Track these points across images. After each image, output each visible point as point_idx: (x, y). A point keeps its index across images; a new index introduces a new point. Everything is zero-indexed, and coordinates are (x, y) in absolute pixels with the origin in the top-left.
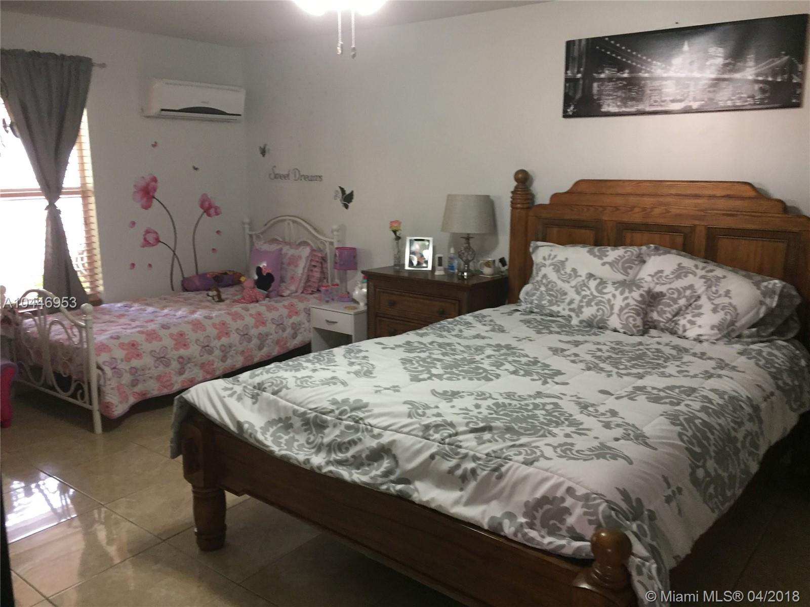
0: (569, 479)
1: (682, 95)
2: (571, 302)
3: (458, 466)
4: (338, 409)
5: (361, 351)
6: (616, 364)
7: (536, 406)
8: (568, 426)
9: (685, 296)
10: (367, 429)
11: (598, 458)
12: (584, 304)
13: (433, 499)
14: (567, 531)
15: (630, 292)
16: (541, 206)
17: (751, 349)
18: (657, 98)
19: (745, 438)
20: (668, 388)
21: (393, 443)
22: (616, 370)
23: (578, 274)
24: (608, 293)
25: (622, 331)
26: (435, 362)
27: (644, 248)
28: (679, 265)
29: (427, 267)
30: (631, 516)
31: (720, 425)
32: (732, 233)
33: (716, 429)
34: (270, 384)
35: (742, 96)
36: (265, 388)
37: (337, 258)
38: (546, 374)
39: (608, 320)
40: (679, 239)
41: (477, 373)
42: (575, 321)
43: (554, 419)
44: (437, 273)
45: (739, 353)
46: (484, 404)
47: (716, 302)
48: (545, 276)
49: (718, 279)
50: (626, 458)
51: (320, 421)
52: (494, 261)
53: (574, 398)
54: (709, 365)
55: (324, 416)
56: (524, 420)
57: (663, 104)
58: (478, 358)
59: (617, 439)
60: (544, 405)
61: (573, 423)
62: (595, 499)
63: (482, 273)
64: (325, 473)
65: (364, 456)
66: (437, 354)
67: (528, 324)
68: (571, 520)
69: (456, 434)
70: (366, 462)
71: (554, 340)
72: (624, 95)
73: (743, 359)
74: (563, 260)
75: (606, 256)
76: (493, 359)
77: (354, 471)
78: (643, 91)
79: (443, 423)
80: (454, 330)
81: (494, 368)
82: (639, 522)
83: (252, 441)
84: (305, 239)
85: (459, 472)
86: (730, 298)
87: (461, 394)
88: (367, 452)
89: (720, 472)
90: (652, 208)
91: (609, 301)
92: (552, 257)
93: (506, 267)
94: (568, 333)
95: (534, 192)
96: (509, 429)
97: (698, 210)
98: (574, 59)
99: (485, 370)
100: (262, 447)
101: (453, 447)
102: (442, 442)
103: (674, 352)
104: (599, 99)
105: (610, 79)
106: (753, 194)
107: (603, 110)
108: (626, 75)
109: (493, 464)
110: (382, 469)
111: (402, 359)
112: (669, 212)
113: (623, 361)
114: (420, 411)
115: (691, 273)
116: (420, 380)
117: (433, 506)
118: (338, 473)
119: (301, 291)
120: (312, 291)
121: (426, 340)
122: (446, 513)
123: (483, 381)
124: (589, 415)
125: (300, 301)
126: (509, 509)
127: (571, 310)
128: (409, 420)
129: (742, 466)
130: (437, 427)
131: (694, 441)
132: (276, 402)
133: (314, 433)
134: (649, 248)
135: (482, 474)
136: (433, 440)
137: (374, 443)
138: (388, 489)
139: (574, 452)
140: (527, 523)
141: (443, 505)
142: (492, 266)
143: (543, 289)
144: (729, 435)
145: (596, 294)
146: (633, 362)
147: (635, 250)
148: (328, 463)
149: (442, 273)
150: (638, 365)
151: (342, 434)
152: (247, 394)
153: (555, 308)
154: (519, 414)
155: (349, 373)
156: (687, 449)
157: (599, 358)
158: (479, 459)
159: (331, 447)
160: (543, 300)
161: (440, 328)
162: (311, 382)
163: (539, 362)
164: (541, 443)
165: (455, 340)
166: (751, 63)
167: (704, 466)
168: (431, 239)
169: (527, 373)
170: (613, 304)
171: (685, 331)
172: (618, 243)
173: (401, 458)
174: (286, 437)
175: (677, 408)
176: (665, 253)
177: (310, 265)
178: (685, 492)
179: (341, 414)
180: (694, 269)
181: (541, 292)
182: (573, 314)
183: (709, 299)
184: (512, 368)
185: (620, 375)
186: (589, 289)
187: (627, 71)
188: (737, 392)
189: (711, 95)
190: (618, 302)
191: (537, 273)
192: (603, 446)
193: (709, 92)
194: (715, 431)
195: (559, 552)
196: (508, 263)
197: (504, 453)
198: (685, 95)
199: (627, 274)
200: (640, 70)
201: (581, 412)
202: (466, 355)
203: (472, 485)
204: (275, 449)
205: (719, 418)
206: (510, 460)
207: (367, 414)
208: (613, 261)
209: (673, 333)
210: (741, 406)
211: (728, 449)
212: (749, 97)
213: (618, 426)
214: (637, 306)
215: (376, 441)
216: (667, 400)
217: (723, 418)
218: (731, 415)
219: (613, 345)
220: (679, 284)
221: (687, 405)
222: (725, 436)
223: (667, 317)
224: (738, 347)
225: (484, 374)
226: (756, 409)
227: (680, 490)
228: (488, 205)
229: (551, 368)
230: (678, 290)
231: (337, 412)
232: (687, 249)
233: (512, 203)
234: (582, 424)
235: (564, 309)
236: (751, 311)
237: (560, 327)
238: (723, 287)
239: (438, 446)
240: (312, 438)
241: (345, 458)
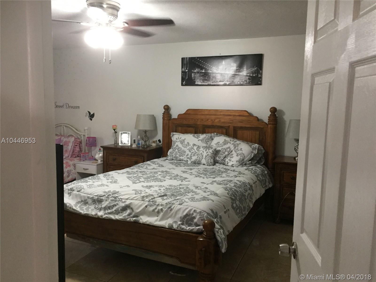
0: (195, 207)
1: (223, 79)
2: (188, 155)
3: (156, 208)
4: (107, 194)
5: (110, 175)
6: (205, 175)
7: (180, 188)
8: (192, 193)
9: (227, 151)
10: (120, 200)
11: (203, 201)
12: (192, 155)
13: (148, 221)
14: (194, 224)
15: (209, 150)
16: (174, 119)
17: (249, 168)
18: (215, 80)
19: (248, 195)
20: (223, 181)
21: (131, 203)
22: (206, 177)
23: (190, 144)
24: (201, 151)
25: (206, 164)
26: (140, 177)
27: (213, 134)
28: (225, 140)
29: (129, 144)
30: (214, 217)
31: (240, 191)
32: (241, 128)
33: (239, 192)
34: (76, 188)
35: (243, 80)
36: (74, 190)
37: (88, 142)
38: (182, 179)
39: (201, 161)
40: (224, 131)
41: (157, 180)
42: (189, 162)
43: (187, 191)
44: (133, 146)
45: (245, 169)
46: (162, 189)
47: (238, 152)
48: (177, 145)
49: (238, 144)
50: (212, 200)
51: (100, 199)
52: (156, 141)
53: (193, 185)
54: (236, 173)
55: (101, 198)
56: (177, 192)
57: (217, 82)
58: (156, 175)
59: (208, 195)
60: (183, 188)
61: (193, 192)
62: (203, 213)
63: (152, 145)
64: (104, 218)
65: (119, 209)
66: (140, 175)
67: (172, 164)
68: (195, 220)
69: (154, 198)
70: (120, 212)
71: (183, 168)
72: (203, 78)
73: (247, 171)
74: (184, 139)
75: (200, 137)
76: (162, 175)
77: (116, 216)
78: (210, 78)
79: (149, 195)
80: (144, 167)
81: (163, 178)
82: (217, 219)
83: (71, 210)
84: (71, 134)
85: (156, 210)
86: (242, 151)
87: (153, 186)
88: (121, 208)
89: (241, 205)
90: (215, 120)
91: (201, 153)
92: (179, 138)
93: (161, 143)
94: (187, 166)
95: (171, 114)
96: (173, 195)
97: (231, 120)
98: (185, 64)
99: (160, 179)
100: (75, 212)
101: (154, 202)
102: (149, 201)
103: (225, 170)
104: (194, 79)
105: (198, 72)
106: (247, 114)
107: (196, 83)
108: (203, 71)
109: (168, 206)
110: (127, 213)
111: (126, 177)
112: (220, 121)
113: (208, 174)
114: (139, 192)
115: (229, 143)
116: (136, 183)
117: (148, 223)
118: (109, 217)
119: (70, 157)
120: (76, 157)
121: (135, 170)
122: (153, 225)
123: (160, 182)
124: (199, 189)
125: (70, 161)
126: (175, 220)
127: (187, 158)
128: (136, 195)
129: (247, 204)
130: (147, 196)
131: (232, 195)
132: (79, 195)
133: (97, 204)
134: (214, 134)
135: (165, 210)
136: (146, 201)
137: (123, 205)
138: (130, 220)
139: (195, 199)
140: (181, 223)
141: (151, 222)
142: (156, 143)
143: (177, 150)
144: (243, 194)
145: (196, 151)
146: (211, 174)
147: (209, 135)
148: (105, 214)
149: (135, 146)
150: (213, 175)
151: (110, 203)
152: (66, 193)
153: (181, 158)
154: (175, 191)
155: (108, 182)
156: (230, 197)
157: (200, 173)
158: (163, 205)
159: (105, 209)
160: (177, 155)
161: (138, 166)
162: (93, 186)
163: (179, 175)
164: (184, 198)
165: (146, 170)
166: (245, 69)
167: (235, 203)
168: (130, 132)
169: (175, 179)
170: (203, 155)
171: (228, 163)
172: (203, 132)
173: (134, 209)
174: (86, 207)
175: (226, 186)
176: (220, 136)
177: (74, 145)
178: (230, 210)
179: (108, 196)
180: (230, 141)
181: (176, 152)
182: (188, 160)
183: (235, 151)
184: (169, 178)
185: (207, 178)
186: (194, 150)
187: (204, 70)
188: (245, 181)
189: (233, 80)
190: (205, 154)
191: (174, 145)
192: (204, 197)
193: (232, 79)
194: (239, 193)
195: (192, 231)
196: (162, 141)
197: (172, 202)
198: (224, 80)
199: (207, 144)
200: (208, 70)
201: (196, 189)
202: (151, 175)
203: (161, 214)
204: (82, 212)
205: (240, 189)
206: (174, 204)
207: (119, 195)
208: (202, 139)
209: (224, 164)
210: (246, 185)
211: (243, 198)
212: (245, 81)
213: (208, 192)
214: (211, 155)
215: (124, 204)
216: (223, 184)
217: (241, 189)
218: (243, 188)
219: (204, 169)
220: (225, 147)
221: (229, 185)
222: (242, 194)
223: (222, 159)
224: (245, 168)
225: (160, 180)
226: (251, 186)
227: (229, 210)
228: (153, 119)
229: (183, 177)
230: (224, 149)
231: (107, 196)
232: (227, 134)
233: (163, 118)
234: (197, 192)
235: (185, 158)
236: (249, 155)
237: (184, 164)
238: (240, 147)
239: (148, 203)
240: (97, 206)
241: (112, 211)
